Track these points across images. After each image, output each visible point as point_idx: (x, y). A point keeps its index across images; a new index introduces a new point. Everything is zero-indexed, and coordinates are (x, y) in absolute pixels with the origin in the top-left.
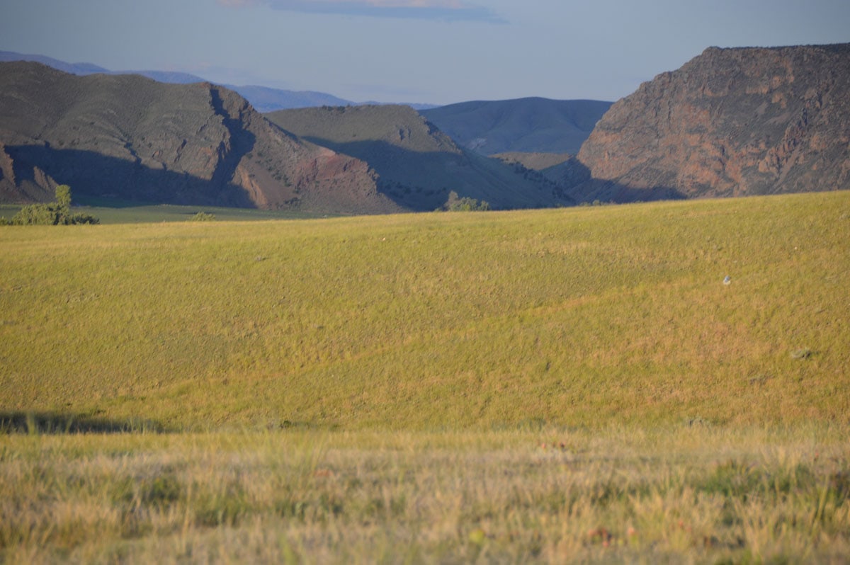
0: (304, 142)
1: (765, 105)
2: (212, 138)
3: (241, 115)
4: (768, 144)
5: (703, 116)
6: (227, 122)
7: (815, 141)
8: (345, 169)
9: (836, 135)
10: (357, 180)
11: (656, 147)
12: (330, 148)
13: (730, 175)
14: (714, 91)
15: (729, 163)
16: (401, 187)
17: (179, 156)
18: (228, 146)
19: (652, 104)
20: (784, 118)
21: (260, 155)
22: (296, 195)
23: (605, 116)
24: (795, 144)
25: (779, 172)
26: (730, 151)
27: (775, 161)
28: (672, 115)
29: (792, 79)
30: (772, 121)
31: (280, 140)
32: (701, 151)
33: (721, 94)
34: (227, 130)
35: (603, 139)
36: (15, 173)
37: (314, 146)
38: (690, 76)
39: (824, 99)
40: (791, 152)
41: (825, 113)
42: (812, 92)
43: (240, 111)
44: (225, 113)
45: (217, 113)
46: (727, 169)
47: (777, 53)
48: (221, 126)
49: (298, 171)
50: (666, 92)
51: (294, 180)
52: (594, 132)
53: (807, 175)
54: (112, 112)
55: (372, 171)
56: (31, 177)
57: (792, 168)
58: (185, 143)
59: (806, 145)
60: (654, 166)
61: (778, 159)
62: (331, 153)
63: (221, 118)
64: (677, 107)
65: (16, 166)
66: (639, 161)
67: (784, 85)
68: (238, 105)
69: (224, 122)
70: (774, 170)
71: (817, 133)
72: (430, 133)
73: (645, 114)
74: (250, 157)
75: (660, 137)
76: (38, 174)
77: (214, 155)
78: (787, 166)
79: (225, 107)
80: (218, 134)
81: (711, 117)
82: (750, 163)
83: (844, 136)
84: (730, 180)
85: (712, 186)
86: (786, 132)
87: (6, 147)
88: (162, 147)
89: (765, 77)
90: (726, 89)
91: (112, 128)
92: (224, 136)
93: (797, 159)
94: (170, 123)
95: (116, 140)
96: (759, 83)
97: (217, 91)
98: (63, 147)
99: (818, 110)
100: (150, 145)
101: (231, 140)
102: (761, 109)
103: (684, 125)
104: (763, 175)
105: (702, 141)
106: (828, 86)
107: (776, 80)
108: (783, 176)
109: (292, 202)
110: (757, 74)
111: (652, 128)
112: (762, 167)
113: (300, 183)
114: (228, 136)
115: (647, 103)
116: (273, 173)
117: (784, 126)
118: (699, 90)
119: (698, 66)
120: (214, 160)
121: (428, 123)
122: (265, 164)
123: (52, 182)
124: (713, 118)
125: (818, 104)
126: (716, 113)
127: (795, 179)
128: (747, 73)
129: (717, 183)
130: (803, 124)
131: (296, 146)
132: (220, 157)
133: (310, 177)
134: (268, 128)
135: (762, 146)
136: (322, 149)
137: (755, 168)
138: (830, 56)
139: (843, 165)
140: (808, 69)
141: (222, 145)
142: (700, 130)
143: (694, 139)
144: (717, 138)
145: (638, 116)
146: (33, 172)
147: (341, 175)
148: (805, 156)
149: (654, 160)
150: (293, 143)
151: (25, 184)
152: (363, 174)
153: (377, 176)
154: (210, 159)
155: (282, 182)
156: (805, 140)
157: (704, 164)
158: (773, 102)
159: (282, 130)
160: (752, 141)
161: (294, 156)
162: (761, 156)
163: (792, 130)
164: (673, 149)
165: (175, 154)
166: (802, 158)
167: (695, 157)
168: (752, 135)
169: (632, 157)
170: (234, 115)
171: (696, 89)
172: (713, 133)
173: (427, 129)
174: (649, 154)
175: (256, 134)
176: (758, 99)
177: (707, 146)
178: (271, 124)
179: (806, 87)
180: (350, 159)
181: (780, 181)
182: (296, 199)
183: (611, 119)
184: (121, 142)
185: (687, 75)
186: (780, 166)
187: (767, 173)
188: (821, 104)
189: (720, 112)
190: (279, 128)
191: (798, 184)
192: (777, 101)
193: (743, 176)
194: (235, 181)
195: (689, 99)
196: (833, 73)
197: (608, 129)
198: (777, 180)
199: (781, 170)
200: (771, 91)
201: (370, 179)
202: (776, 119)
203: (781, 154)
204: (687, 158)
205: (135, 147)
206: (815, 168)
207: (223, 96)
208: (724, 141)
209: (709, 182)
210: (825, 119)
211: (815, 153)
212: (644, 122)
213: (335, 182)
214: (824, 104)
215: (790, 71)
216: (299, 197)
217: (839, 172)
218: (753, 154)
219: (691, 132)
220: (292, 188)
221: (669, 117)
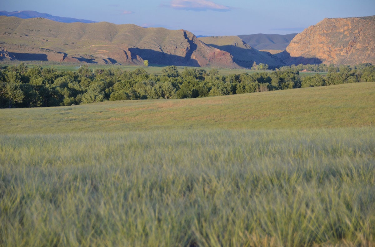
0: (211, 47)
1: (342, 35)
2: (184, 46)
3: (193, 39)
4: (344, 47)
5: (324, 38)
6: (189, 41)
7: (358, 46)
8: (223, 55)
9: (364, 44)
10: (227, 58)
11: (309, 48)
12: (219, 49)
13: (332, 56)
14: (327, 31)
15: (332, 52)
16: (238, 60)
17: (175, 51)
18: (189, 48)
19: (308, 35)
20: (348, 39)
21: (198, 51)
22: (209, 63)
23: (293, 39)
24: (352, 47)
25: (347, 55)
26: (332, 49)
27: (346, 52)
28: (314, 38)
29: (350, 27)
30: (345, 40)
31: (204, 47)
32: (323, 49)
33: (329, 32)
34: (189, 43)
35: (293, 46)
36: (132, 57)
37: (213, 48)
38: (320, 27)
39: (360, 33)
40: (350, 49)
41: (361, 37)
42: (357, 31)
43: (192, 38)
44: (188, 39)
45: (186, 39)
46: (331, 54)
47: (346, 19)
48: (187, 42)
49: (209, 55)
50: (312, 31)
51: (208, 59)
52: (291, 43)
53: (356, 56)
54: (155, 38)
55: (231, 55)
56: (136, 58)
57: (351, 54)
58: (177, 47)
59: (355, 47)
60: (308, 54)
61: (347, 51)
62: (219, 50)
63: (187, 40)
64: (316, 36)
65: (132, 55)
66: (304, 52)
67: (348, 29)
68: (192, 36)
69: (188, 41)
70: (345, 54)
71: (358, 43)
72: (244, 44)
73: (306, 38)
74: (196, 51)
75: (311, 45)
76: (138, 57)
77: (185, 51)
78: (349, 53)
79: (188, 37)
80: (186, 45)
81: (326, 38)
82: (338, 52)
83: (367, 44)
84: (332, 58)
85: (326, 59)
86: (349, 43)
87: (129, 49)
88: (170, 49)
89: (342, 27)
90: (331, 30)
91: (156, 43)
92: (188, 45)
93: (353, 51)
94: (172, 42)
95: (157, 47)
96: (341, 28)
97: (185, 32)
98: (142, 49)
99: (359, 36)
100: (167, 48)
101: (190, 46)
102: (341, 36)
103: (318, 41)
104: (342, 56)
105: (323, 46)
106: (361, 29)
107: (346, 28)
108: (348, 56)
109: (208, 65)
110: (340, 26)
111: (308, 42)
112: (342, 53)
113: (210, 59)
114: (189, 45)
115: (306, 35)
116: (202, 56)
117: (348, 41)
118: (322, 31)
119: (322, 24)
120: (185, 52)
121: (243, 41)
122: (200, 54)
123: (142, 59)
124: (327, 39)
125: (359, 35)
126: (327, 37)
127: (352, 57)
128: (337, 26)
129: (328, 58)
130: (354, 41)
131: (208, 48)
132: (187, 52)
133: (213, 57)
134: (201, 43)
135: (342, 47)
136: (216, 49)
137: (340, 54)
138: (362, 20)
139: (367, 53)
140: (356, 24)
141: (188, 48)
142: (323, 43)
143: (321, 45)
144: (328, 45)
145: (304, 39)
146: (136, 56)
147: (222, 57)
148: (355, 50)
149: (309, 52)
150: (208, 47)
151: (134, 60)
152: (228, 57)
153: (232, 57)
154: (184, 52)
155: (205, 59)
156: (355, 45)
157: (324, 53)
158: (345, 34)
159: (204, 43)
160: (339, 46)
161: (208, 51)
162: (342, 50)
163: (351, 43)
164: (314, 48)
165: (174, 51)
166: (354, 50)
167: (321, 51)
168: (339, 44)
169: (302, 51)
170: (191, 39)
171: (321, 30)
172: (327, 44)
173: (242, 43)
174: (307, 50)
175: (197, 44)
176: (340, 33)
177: (325, 48)
178: (201, 42)
179: (355, 30)
180: (224, 52)
181: (348, 58)
182: (209, 64)
183: (296, 39)
184: (158, 47)
185: (319, 26)
186: (348, 53)
187: (343, 56)
188: (359, 34)
189: (329, 37)
190: (203, 43)
191: (353, 59)
192: (346, 34)
193: (336, 56)
194: (192, 58)
195: (319, 33)
196: (363, 25)
197: (295, 42)
198: (346, 57)
199: (348, 54)
200: (344, 31)
201: (231, 58)
202: (346, 39)
203: (348, 50)
204: (319, 51)
205: (162, 49)
206: (358, 53)
207: (187, 33)
208: (330, 46)
209: (326, 58)
210: (361, 39)
211: (358, 49)
212: (306, 41)
213: (220, 59)
214: (360, 34)
215: (350, 25)
216: (210, 63)
217: (366, 55)
218: (339, 50)
219: (320, 43)
220: (208, 61)
221: (313, 39)
